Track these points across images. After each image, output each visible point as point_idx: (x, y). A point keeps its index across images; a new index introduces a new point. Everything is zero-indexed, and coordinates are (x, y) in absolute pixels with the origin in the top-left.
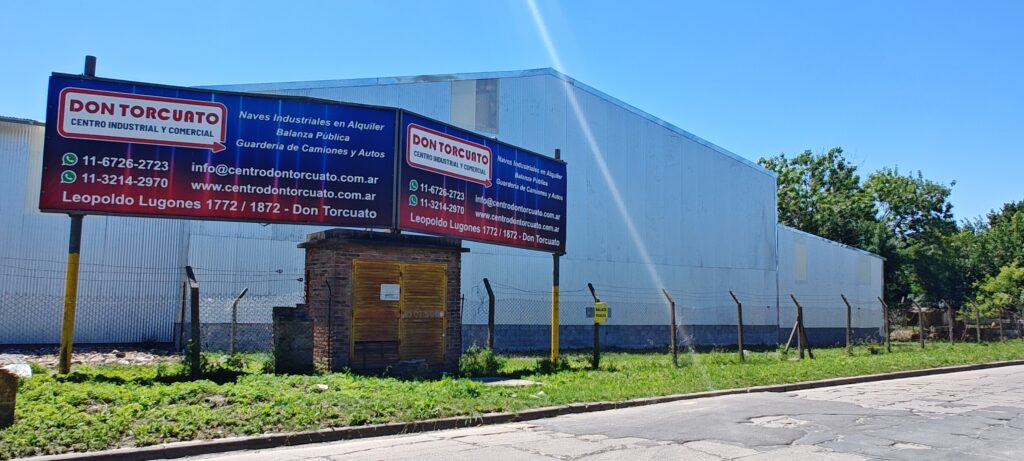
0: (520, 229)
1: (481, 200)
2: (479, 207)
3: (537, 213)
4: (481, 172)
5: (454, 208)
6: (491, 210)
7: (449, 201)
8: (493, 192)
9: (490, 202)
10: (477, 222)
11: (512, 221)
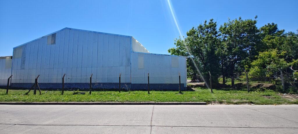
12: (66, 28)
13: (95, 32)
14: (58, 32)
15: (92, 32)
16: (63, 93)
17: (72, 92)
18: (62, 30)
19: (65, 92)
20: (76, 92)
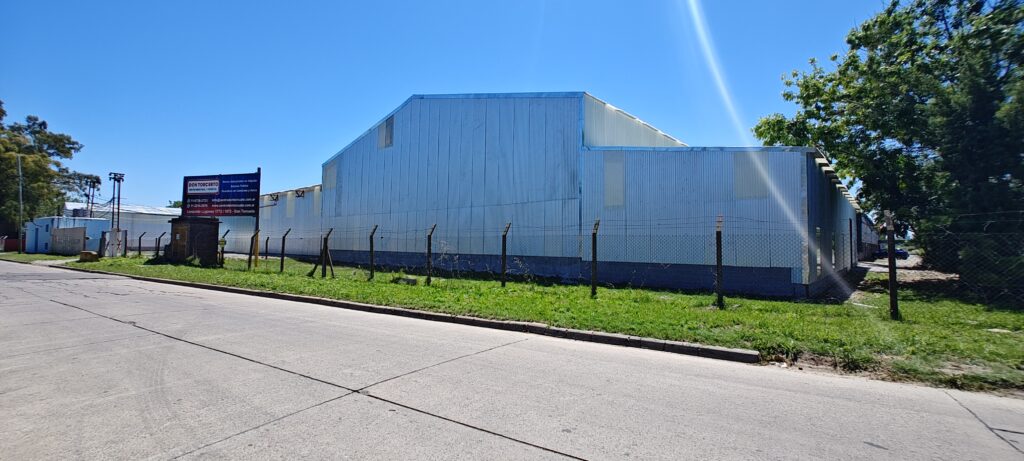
0: (233, 208)
1: (215, 200)
2: (214, 203)
3: (243, 200)
4: (215, 189)
5: (203, 206)
6: (218, 203)
7: (201, 203)
8: (219, 196)
9: (219, 200)
10: (214, 209)
11: (229, 206)
12: (415, 97)
13: (478, 97)
14: (398, 111)
15: (471, 97)
16: (372, 276)
17: (390, 276)
18: (406, 103)
19: (377, 275)
20: (397, 275)
